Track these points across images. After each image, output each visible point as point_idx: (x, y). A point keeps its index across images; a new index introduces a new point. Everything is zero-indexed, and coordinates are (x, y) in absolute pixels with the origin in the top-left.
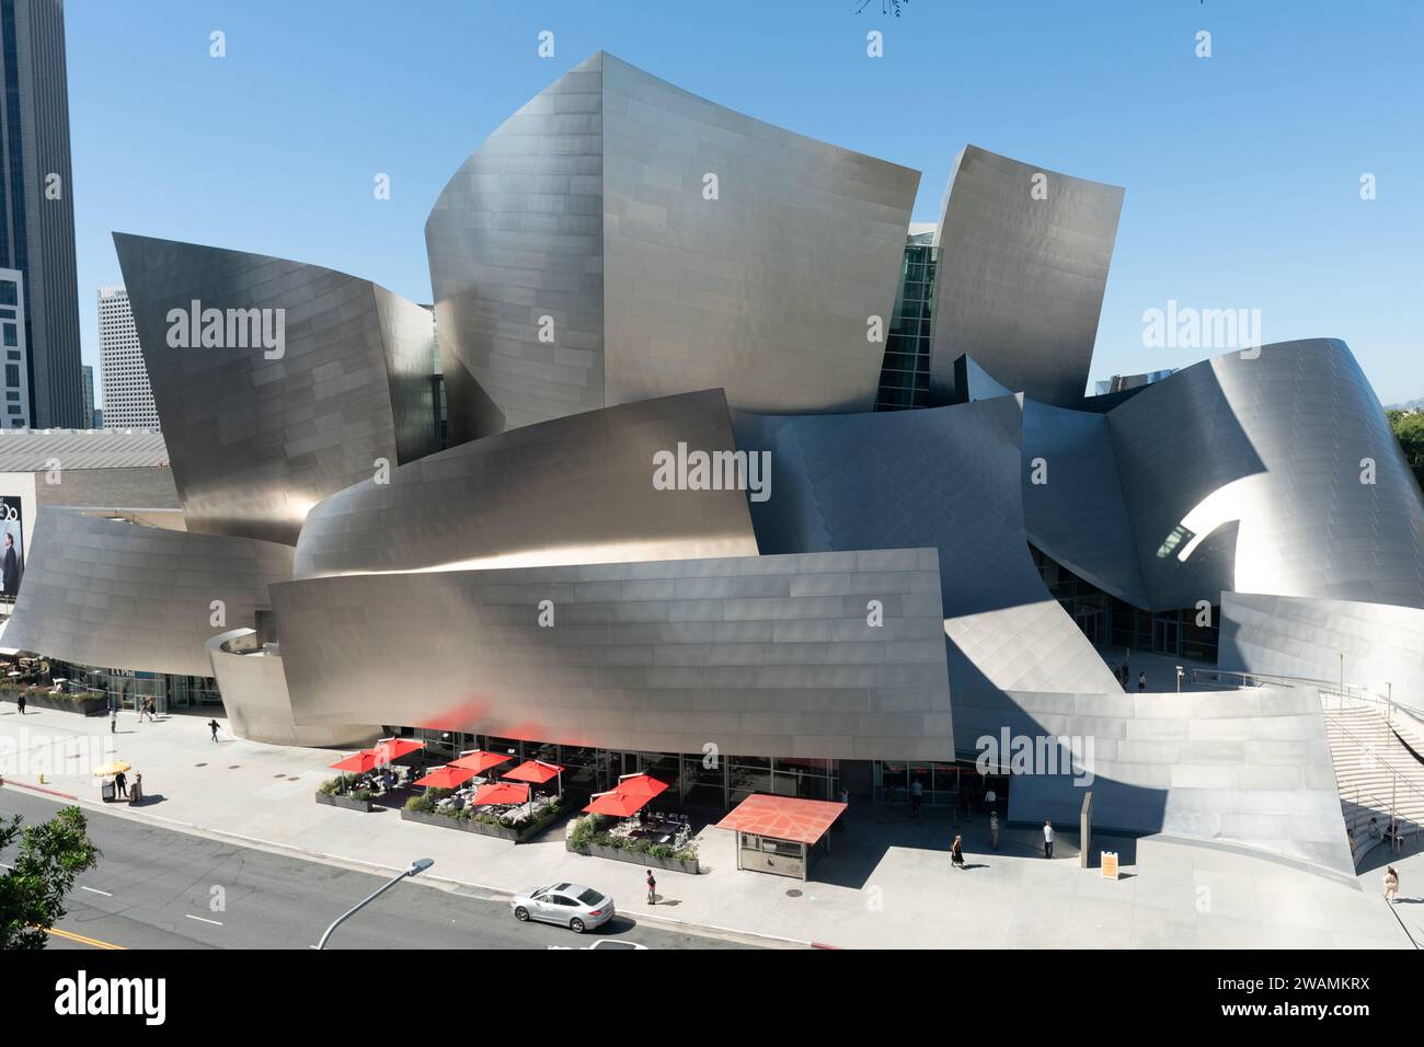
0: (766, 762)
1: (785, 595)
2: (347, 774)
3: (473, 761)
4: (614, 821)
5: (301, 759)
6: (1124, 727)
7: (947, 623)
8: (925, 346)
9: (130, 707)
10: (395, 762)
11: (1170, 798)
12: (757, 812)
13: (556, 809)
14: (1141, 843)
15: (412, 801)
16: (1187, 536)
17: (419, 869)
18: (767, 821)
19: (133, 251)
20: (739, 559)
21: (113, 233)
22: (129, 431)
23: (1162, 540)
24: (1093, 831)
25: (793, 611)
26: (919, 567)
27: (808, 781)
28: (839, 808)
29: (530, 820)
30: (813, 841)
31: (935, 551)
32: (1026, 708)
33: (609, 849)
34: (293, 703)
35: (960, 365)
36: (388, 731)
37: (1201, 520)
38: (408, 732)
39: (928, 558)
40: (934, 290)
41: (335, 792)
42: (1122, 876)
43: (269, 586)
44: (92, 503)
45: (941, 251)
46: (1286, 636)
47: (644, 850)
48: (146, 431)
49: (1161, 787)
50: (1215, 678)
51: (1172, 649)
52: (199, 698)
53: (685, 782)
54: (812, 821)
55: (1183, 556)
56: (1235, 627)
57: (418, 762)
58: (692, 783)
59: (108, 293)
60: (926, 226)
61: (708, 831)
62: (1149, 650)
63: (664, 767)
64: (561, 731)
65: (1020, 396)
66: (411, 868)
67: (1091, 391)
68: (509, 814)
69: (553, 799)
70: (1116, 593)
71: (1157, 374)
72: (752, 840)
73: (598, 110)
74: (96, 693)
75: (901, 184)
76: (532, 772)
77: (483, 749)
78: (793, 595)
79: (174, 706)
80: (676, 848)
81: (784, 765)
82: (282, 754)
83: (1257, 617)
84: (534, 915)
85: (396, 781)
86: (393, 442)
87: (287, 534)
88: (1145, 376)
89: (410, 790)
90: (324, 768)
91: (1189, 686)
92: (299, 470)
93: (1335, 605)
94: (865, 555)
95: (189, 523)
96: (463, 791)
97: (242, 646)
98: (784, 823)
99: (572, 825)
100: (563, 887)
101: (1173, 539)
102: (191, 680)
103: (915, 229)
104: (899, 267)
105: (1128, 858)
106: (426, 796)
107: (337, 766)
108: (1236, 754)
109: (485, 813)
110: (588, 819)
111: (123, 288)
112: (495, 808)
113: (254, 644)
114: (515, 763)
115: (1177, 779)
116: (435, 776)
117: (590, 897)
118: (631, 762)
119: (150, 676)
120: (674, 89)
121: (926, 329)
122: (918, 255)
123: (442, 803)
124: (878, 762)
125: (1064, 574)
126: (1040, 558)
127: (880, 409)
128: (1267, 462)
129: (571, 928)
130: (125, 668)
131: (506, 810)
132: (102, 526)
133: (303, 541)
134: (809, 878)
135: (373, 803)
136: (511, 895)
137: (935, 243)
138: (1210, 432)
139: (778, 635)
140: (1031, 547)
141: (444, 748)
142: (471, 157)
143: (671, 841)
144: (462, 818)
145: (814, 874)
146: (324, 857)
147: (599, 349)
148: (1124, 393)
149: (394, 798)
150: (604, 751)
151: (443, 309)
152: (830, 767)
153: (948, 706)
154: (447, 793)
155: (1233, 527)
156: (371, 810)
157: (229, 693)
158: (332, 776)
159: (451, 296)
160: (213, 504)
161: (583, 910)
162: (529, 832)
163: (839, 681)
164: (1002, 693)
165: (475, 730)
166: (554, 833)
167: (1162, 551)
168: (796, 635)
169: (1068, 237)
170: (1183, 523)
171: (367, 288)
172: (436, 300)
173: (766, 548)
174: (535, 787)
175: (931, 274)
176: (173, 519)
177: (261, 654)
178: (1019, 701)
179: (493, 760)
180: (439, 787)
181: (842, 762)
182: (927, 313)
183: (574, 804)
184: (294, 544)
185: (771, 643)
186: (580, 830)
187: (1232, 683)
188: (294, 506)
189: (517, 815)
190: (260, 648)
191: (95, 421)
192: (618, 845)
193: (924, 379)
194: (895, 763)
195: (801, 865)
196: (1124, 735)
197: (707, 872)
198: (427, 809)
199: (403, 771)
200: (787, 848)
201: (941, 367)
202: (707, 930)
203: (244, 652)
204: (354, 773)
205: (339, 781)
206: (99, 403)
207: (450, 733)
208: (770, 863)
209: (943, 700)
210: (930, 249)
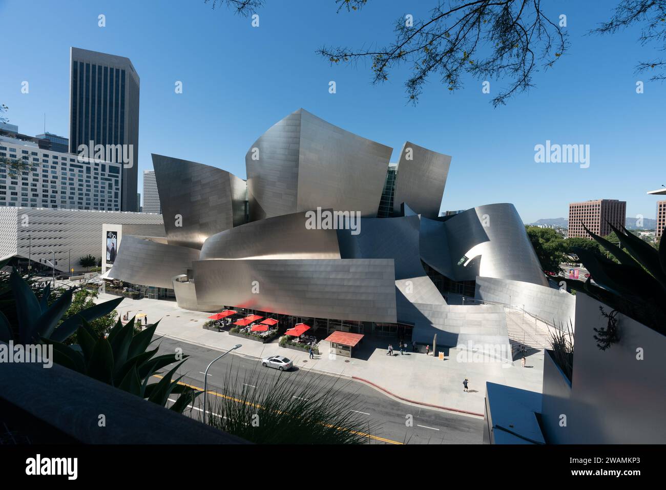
0: (340, 322)
1: (348, 271)
2: (213, 320)
3: (251, 317)
4: (293, 337)
5: (199, 315)
6: (447, 315)
7: (396, 281)
8: (392, 199)
9: (147, 297)
10: (228, 317)
11: (459, 336)
12: (337, 336)
13: (276, 333)
14: (451, 350)
15: (232, 329)
16: (466, 259)
17: (237, 347)
18: (340, 339)
19: (157, 159)
20: (335, 260)
21: (152, 154)
22: (151, 213)
23: (459, 260)
24: (437, 346)
25: (350, 276)
26: (388, 264)
27: (352, 327)
28: (362, 336)
29: (268, 336)
30: (354, 346)
31: (393, 260)
32: (418, 308)
33: (291, 346)
34: (197, 298)
35: (402, 205)
36: (226, 307)
37: (471, 254)
38: (232, 308)
39: (391, 262)
40: (395, 183)
41: (208, 326)
42: (445, 359)
43: (193, 262)
44: (139, 235)
45: (398, 172)
46: (495, 290)
47: (302, 347)
48: (156, 214)
49: (457, 333)
50: (473, 301)
51: (461, 293)
52: (167, 295)
53: (315, 327)
54: (353, 340)
55: (465, 265)
56: (479, 286)
57: (234, 317)
58: (317, 327)
59: (146, 172)
60: (394, 164)
61: (322, 342)
62: (454, 292)
63: (309, 322)
64: (278, 309)
65: (419, 216)
66: (235, 347)
67: (440, 215)
68: (262, 334)
69: (275, 330)
70: (446, 275)
71: (459, 211)
72: (335, 345)
73: (299, 125)
74: (137, 292)
75: (387, 152)
76: (269, 321)
77: (254, 314)
78: (351, 271)
79: (160, 297)
80: (312, 346)
81: (346, 322)
82: (193, 313)
83: (486, 284)
84: (268, 365)
85: (227, 323)
86: (232, 220)
87: (198, 246)
88: (456, 212)
89: (232, 326)
90: (205, 318)
91: (466, 303)
92: (203, 227)
93: (508, 281)
94: (373, 260)
95: (168, 242)
96: (248, 327)
97: (183, 280)
98: (345, 340)
99: (281, 338)
100: (278, 357)
101: (462, 260)
102: (166, 289)
103: (391, 165)
104: (385, 176)
105: (447, 354)
106: (237, 327)
107: (210, 318)
108: (479, 324)
109: (254, 334)
110: (286, 336)
111: (153, 170)
112: (258, 332)
113: (186, 279)
114: (264, 319)
115: (462, 331)
116: (240, 322)
117: (286, 360)
118: (299, 320)
119: (154, 288)
120: (323, 121)
121: (393, 194)
122: (391, 173)
123: (241, 330)
124: (374, 323)
125: (430, 269)
126: (424, 264)
127: (378, 217)
128: (490, 238)
129: (279, 369)
130: (146, 285)
131: (261, 333)
132: (142, 242)
133: (203, 249)
134: (352, 357)
135: (220, 329)
136: (262, 359)
137: (396, 169)
138: (474, 228)
139: (346, 283)
140: (422, 261)
141: (243, 313)
142: (261, 137)
143: (311, 344)
144: (247, 335)
145: (353, 356)
146: (204, 345)
147: (296, 196)
148: (450, 216)
149: (227, 328)
150: (291, 316)
151: (249, 181)
152: (359, 323)
153: (396, 307)
154: (243, 327)
155: (480, 256)
156: (220, 331)
157: (177, 294)
158: (208, 321)
159: (252, 178)
160: (176, 236)
161: (283, 364)
162: (268, 340)
163: (363, 298)
164: (411, 304)
165: (252, 308)
166: (275, 340)
167: (459, 263)
168: (351, 283)
169: (435, 169)
170: (466, 255)
171: (227, 173)
172: (247, 179)
173: (343, 257)
174: (270, 326)
175: (395, 178)
176: (164, 240)
177: (188, 283)
178: (416, 306)
179: (258, 318)
180: (241, 325)
181: (363, 323)
182: (393, 190)
183: (281, 332)
184: (201, 250)
185: (344, 285)
186: (283, 340)
187: (478, 303)
188: (201, 238)
189: (264, 335)
190: (188, 281)
191: (140, 210)
192: (294, 345)
193: (392, 209)
194: (378, 323)
195: (350, 353)
196: (447, 317)
197: (321, 354)
198: (236, 332)
199: (230, 320)
200: (346, 348)
201: (397, 206)
202: (321, 371)
203: (183, 282)
204: (215, 320)
205: (210, 322)
206: (142, 205)
207: (245, 309)
208: (340, 352)
209: (394, 304)
210: (395, 171)
